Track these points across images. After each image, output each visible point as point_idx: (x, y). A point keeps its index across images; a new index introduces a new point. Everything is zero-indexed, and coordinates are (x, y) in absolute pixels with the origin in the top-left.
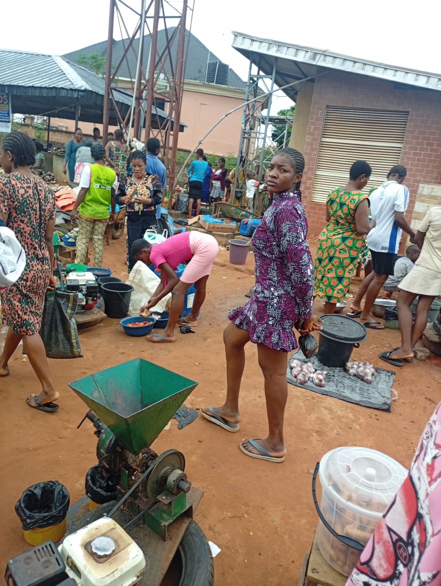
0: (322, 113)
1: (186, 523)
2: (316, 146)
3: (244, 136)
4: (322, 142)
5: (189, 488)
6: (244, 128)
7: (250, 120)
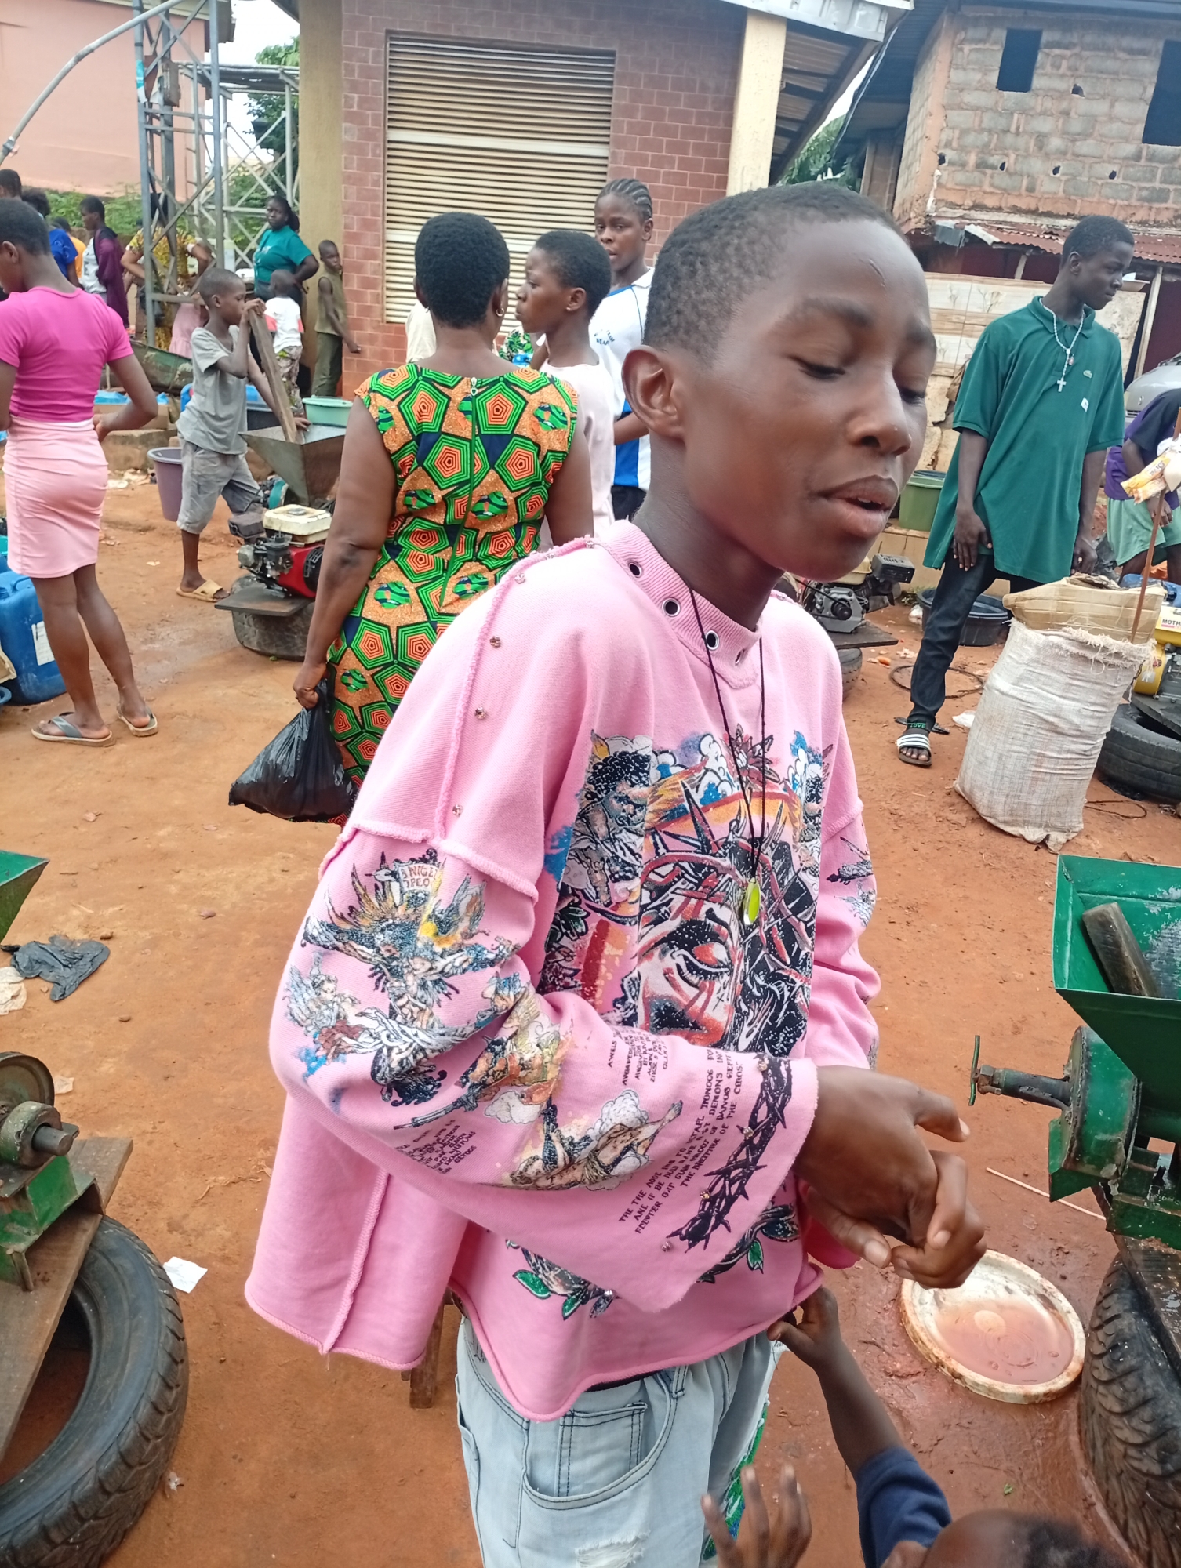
0: (376, 54)
1: (85, 1231)
2: (374, 155)
3: (149, 127)
4: (390, 142)
5: (68, 1142)
6: (144, 100)
7: (160, 73)
